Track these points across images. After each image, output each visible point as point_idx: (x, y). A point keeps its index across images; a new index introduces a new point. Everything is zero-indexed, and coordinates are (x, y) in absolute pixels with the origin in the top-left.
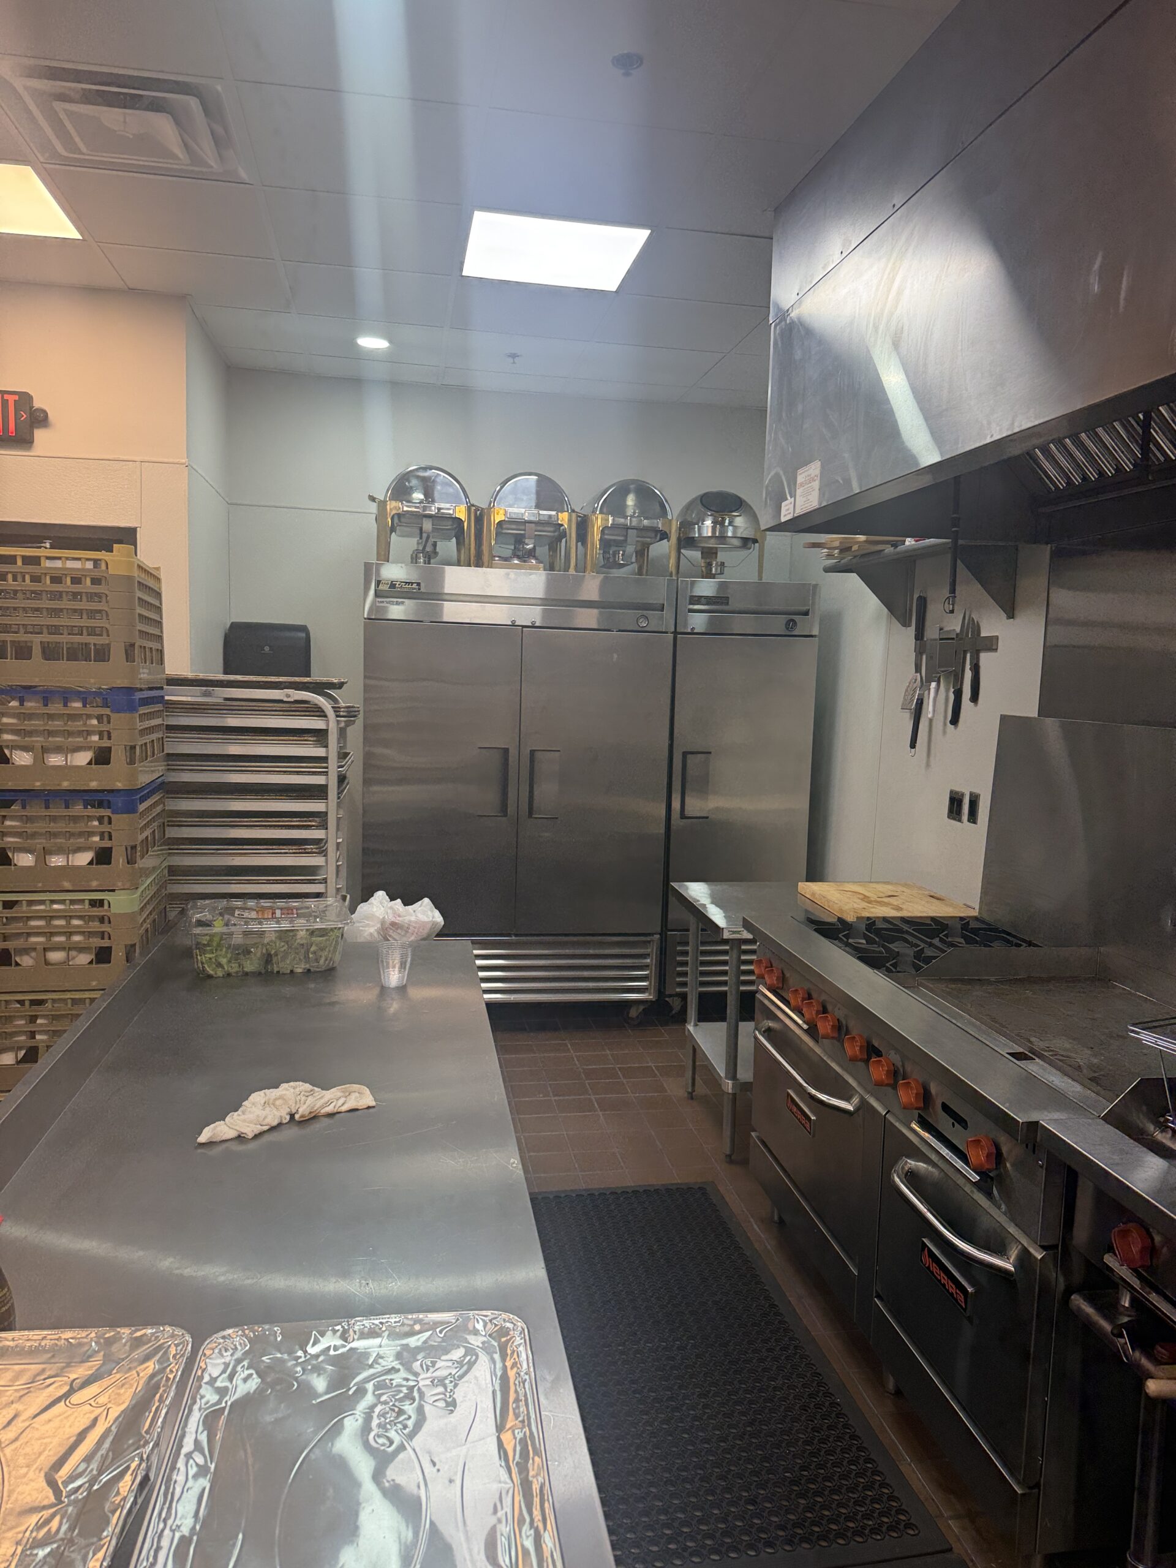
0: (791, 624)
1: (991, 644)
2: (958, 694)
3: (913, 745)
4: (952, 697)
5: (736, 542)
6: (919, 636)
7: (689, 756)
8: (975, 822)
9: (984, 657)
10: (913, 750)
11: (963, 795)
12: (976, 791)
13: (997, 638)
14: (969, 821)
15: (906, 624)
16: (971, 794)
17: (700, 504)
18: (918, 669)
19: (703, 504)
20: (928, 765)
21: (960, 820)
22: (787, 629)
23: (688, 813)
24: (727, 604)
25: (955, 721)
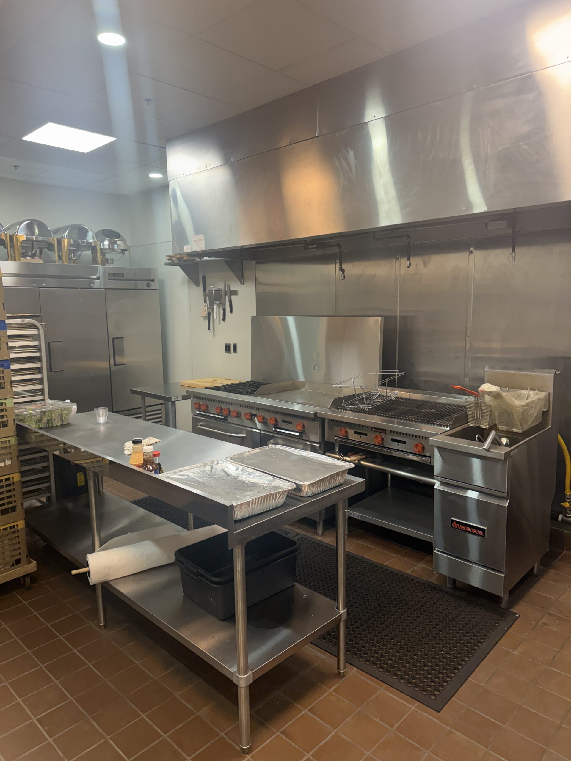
0: (148, 285)
1: (235, 293)
2: (224, 310)
3: (209, 329)
4: (222, 311)
5: (119, 251)
6: (204, 290)
7: (115, 340)
8: (236, 353)
9: (233, 297)
10: (209, 331)
11: (230, 344)
12: (235, 342)
13: (238, 291)
14: (234, 353)
15: (197, 285)
16: (234, 344)
17: (102, 234)
18: (205, 302)
19: (103, 234)
20: (214, 335)
21: (230, 353)
22: (147, 286)
23: (117, 363)
24: (124, 276)
25: (224, 319)
